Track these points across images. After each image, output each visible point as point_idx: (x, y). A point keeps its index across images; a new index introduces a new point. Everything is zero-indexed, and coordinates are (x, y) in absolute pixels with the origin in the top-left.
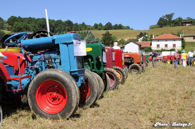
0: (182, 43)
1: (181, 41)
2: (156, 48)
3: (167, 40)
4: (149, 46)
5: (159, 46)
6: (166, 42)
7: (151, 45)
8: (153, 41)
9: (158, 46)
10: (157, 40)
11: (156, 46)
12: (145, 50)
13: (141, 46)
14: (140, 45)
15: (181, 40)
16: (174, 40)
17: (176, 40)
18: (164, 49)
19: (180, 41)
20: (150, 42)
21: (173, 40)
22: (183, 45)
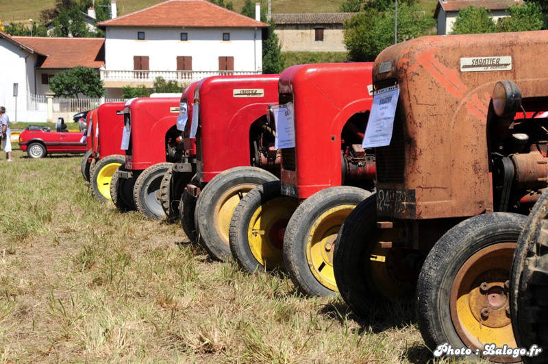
0: (265, 53)
1: (259, 43)
2: (132, 74)
3: (190, 33)
4: (90, 63)
5: (147, 67)
6: (184, 42)
7: (101, 56)
8: (111, 37)
9: (141, 64)
10: (135, 33)
11: (131, 66)
12: (58, 86)
13: (46, 65)
14: (40, 59)
15: (260, 34)
16: (226, 33)
17: (232, 34)
18: (175, 79)
19: (255, 38)
20: (97, 42)
21: (220, 33)
22: (271, 65)
